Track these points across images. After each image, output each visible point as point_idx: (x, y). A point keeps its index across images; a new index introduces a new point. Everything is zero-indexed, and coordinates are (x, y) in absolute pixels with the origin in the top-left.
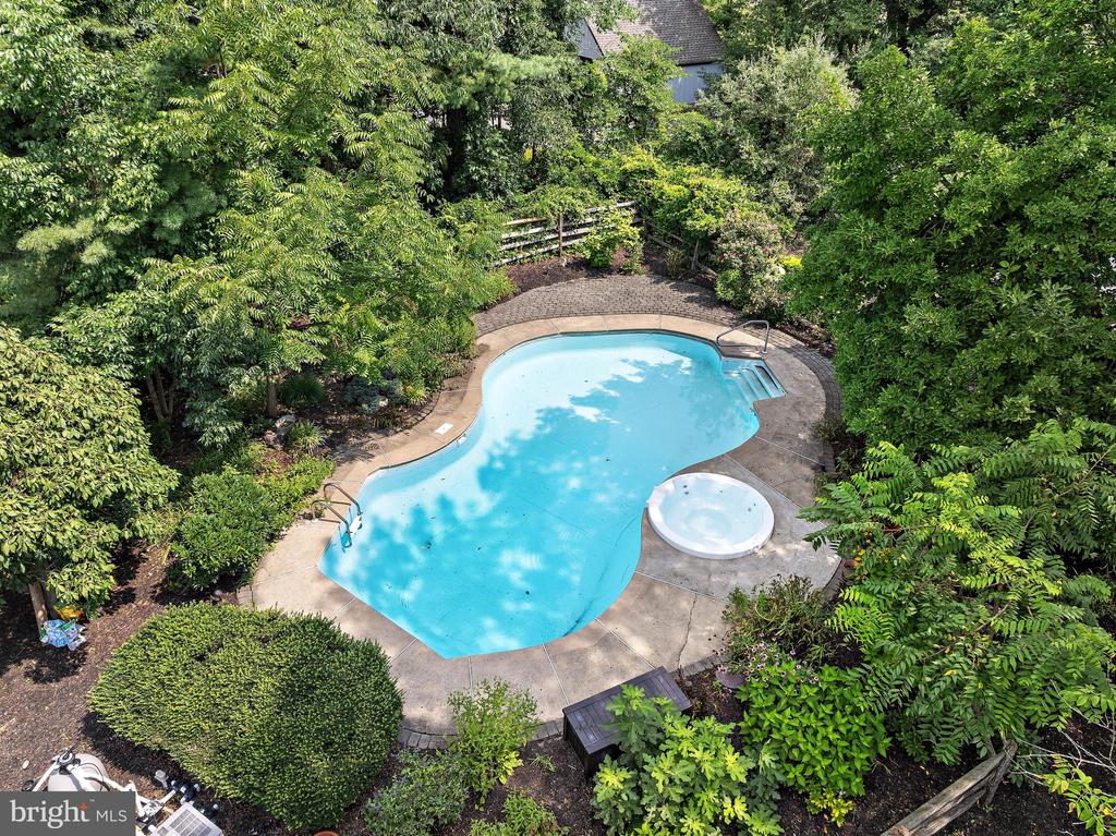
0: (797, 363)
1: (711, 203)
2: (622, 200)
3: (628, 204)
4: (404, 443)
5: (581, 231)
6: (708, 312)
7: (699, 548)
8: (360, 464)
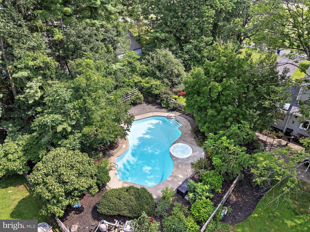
0: (182, 118)
1: (156, 88)
2: (136, 88)
3: (137, 89)
4: (118, 151)
5: (129, 96)
6: (161, 110)
7: (182, 157)
8: (112, 157)
